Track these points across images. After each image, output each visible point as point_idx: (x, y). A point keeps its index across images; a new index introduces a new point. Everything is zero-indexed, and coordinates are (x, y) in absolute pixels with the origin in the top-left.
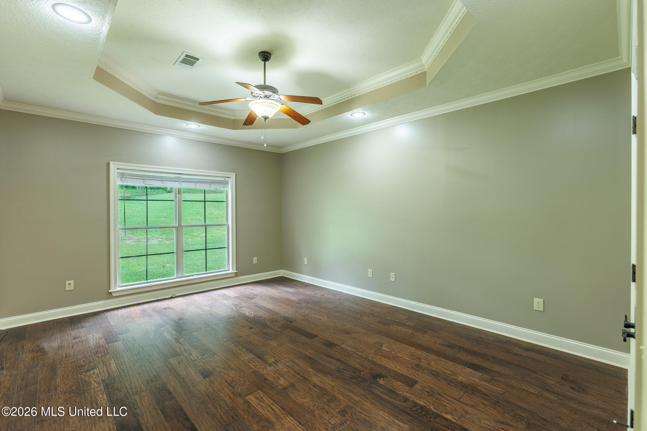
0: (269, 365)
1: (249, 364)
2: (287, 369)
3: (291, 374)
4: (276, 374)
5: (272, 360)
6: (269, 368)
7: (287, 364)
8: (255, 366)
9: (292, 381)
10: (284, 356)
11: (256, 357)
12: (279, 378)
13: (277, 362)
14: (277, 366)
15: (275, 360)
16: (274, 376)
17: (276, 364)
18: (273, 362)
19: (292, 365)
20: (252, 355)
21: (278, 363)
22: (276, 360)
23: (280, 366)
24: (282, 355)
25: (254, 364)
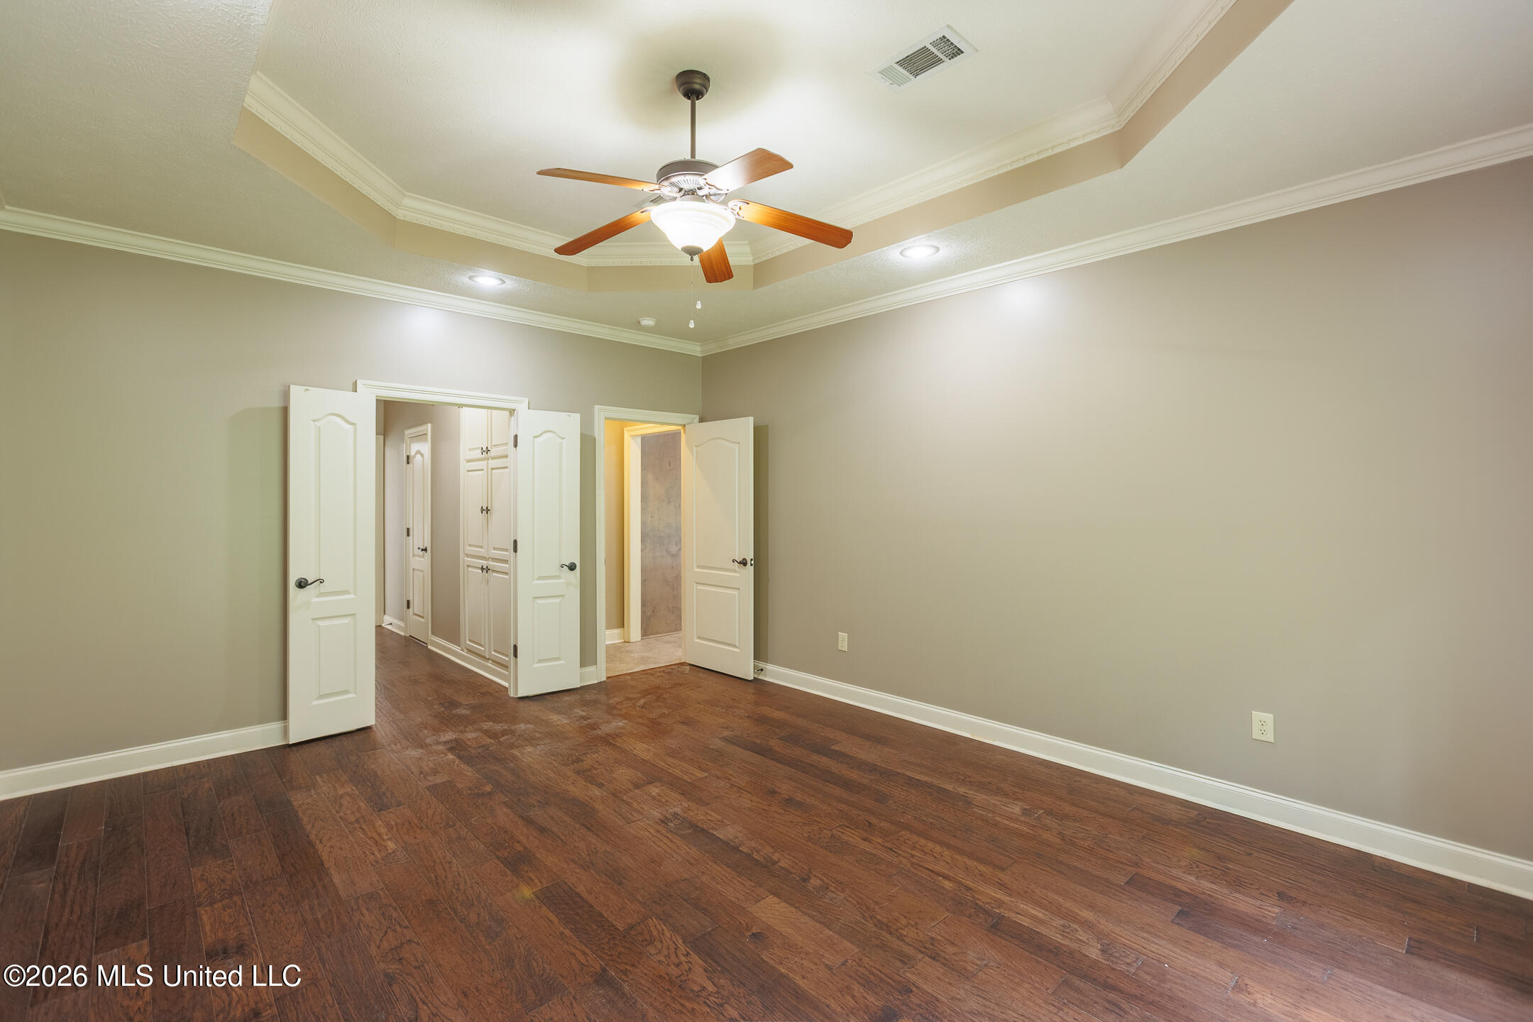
0: (678, 815)
1: (720, 818)
2: (643, 808)
3: (636, 801)
4: (664, 800)
5: (672, 825)
6: (678, 810)
7: (641, 817)
8: (707, 813)
9: (636, 791)
10: (647, 833)
11: (711, 831)
12: (659, 795)
13: (662, 821)
14: (661, 814)
15: (668, 825)
16: (667, 798)
17: (665, 817)
18: (672, 822)
19: (632, 815)
20: (721, 837)
21: (660, 819)
22: (665, 826)
23: (656, 814)
24: (650, 836)
25: (710, 818)
